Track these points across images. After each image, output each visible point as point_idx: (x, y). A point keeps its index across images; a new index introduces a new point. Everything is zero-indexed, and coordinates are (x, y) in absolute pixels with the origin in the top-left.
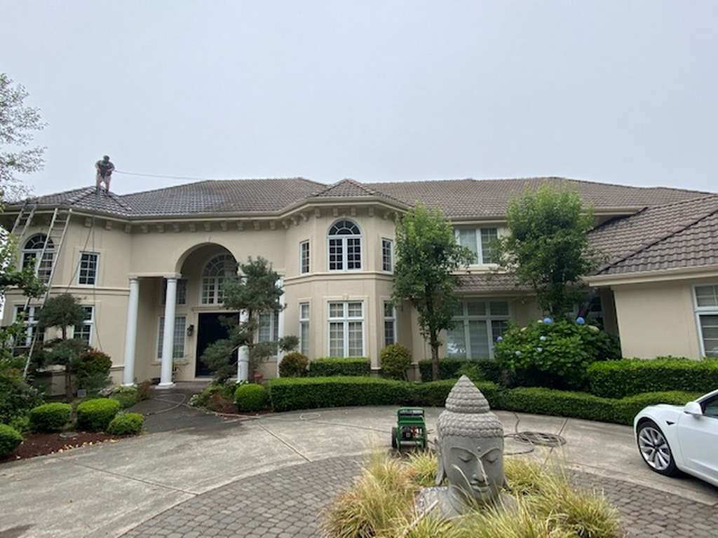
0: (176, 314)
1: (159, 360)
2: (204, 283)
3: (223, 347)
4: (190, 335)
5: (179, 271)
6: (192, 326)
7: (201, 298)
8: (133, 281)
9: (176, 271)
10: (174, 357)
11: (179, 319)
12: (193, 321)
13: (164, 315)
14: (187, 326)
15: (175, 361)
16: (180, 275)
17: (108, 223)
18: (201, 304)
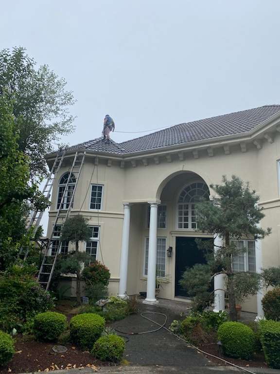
0: (157, 237)
1: (145, 276)
2: (179, 209)
3: (201, 272)
4: (170, 256)
5: (159, 198)
6: (171, 248)
7: (177, 222)
8: (126, 207)
9: (156, 198)
10: (156, 275)
11: (161, 241)
12: (171, 243)
13: (149, 236)
14: (167, 248)
15: (158, 279)
16: (160, 201)
17: (109, 162)
18: (177, 229)
